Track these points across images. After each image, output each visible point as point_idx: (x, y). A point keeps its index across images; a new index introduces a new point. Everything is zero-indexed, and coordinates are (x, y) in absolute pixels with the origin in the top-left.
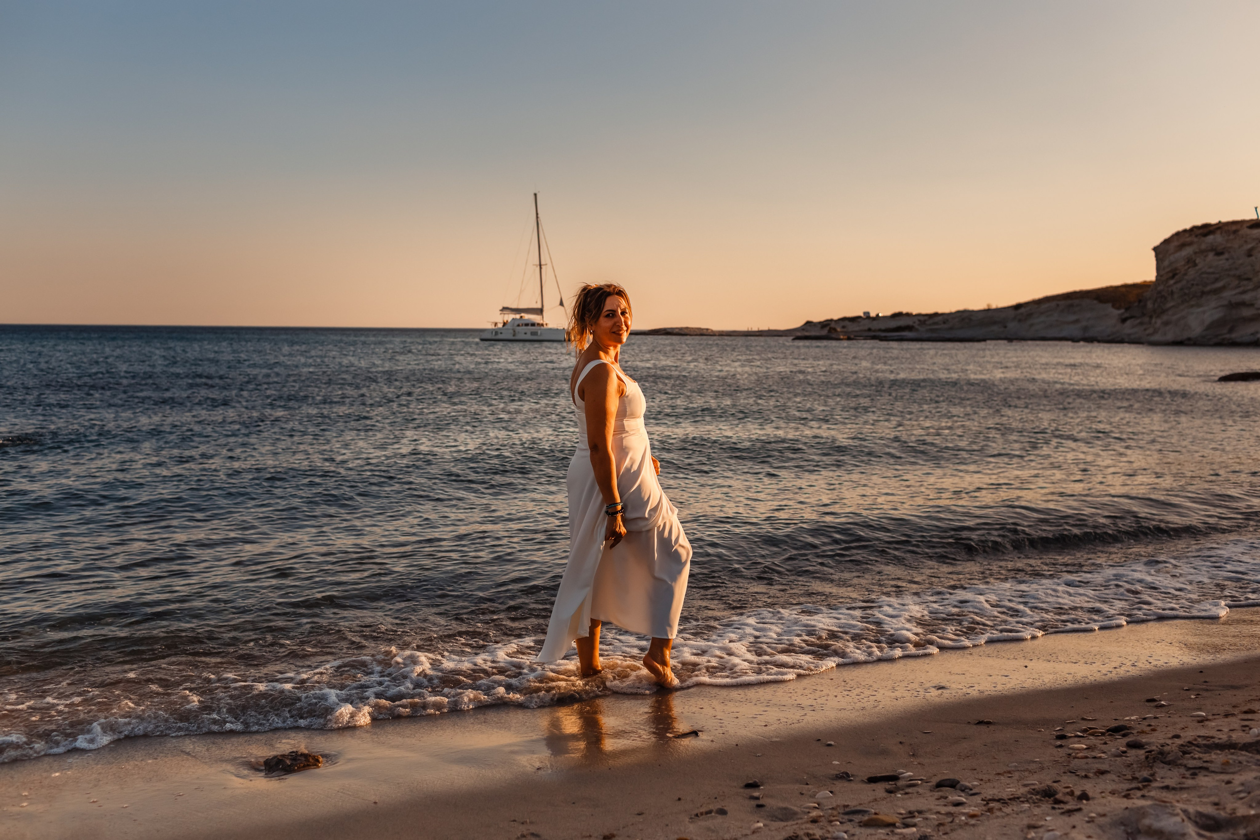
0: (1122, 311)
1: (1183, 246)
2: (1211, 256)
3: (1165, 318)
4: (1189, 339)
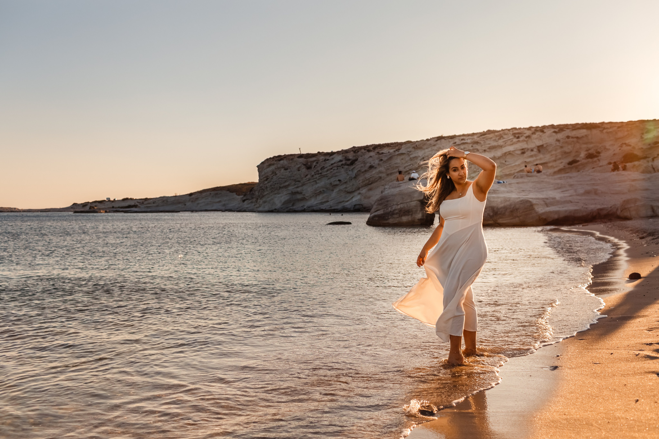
0: (243, 196)
1: (270, 165)
2: (283, 170)
3: (264, 199)
4: (275, 209)
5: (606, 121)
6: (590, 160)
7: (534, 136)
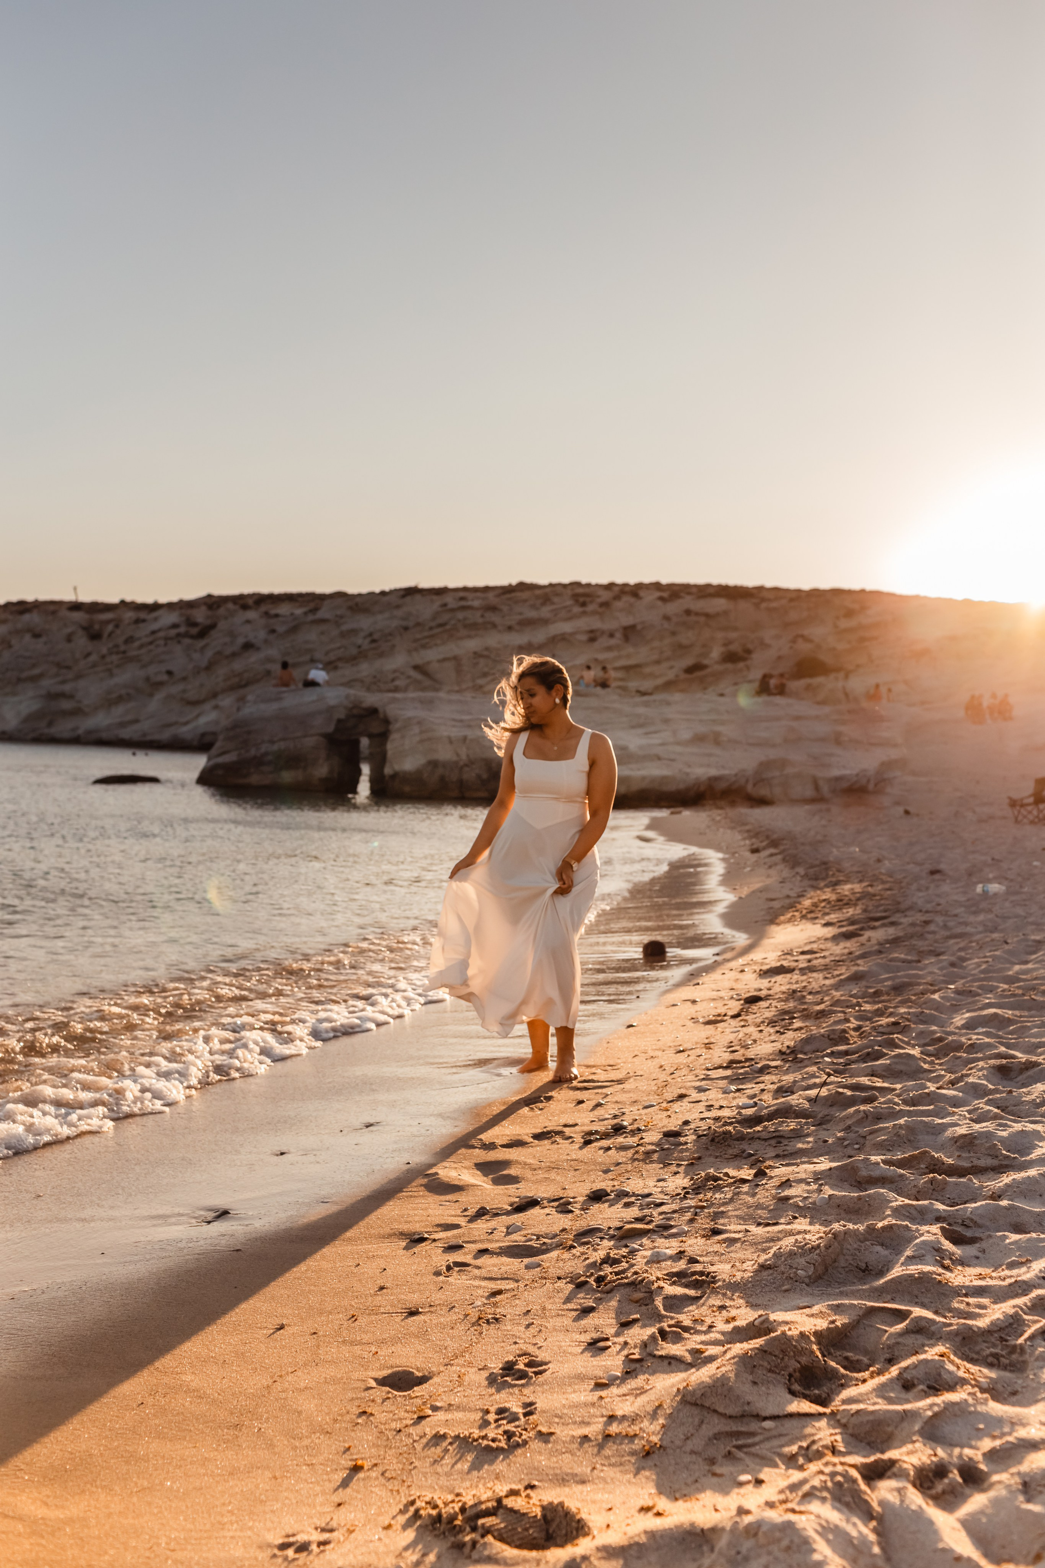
2: (28, 638)
5: (769, 584)
6: (729, 666)
7: (619, 604)
